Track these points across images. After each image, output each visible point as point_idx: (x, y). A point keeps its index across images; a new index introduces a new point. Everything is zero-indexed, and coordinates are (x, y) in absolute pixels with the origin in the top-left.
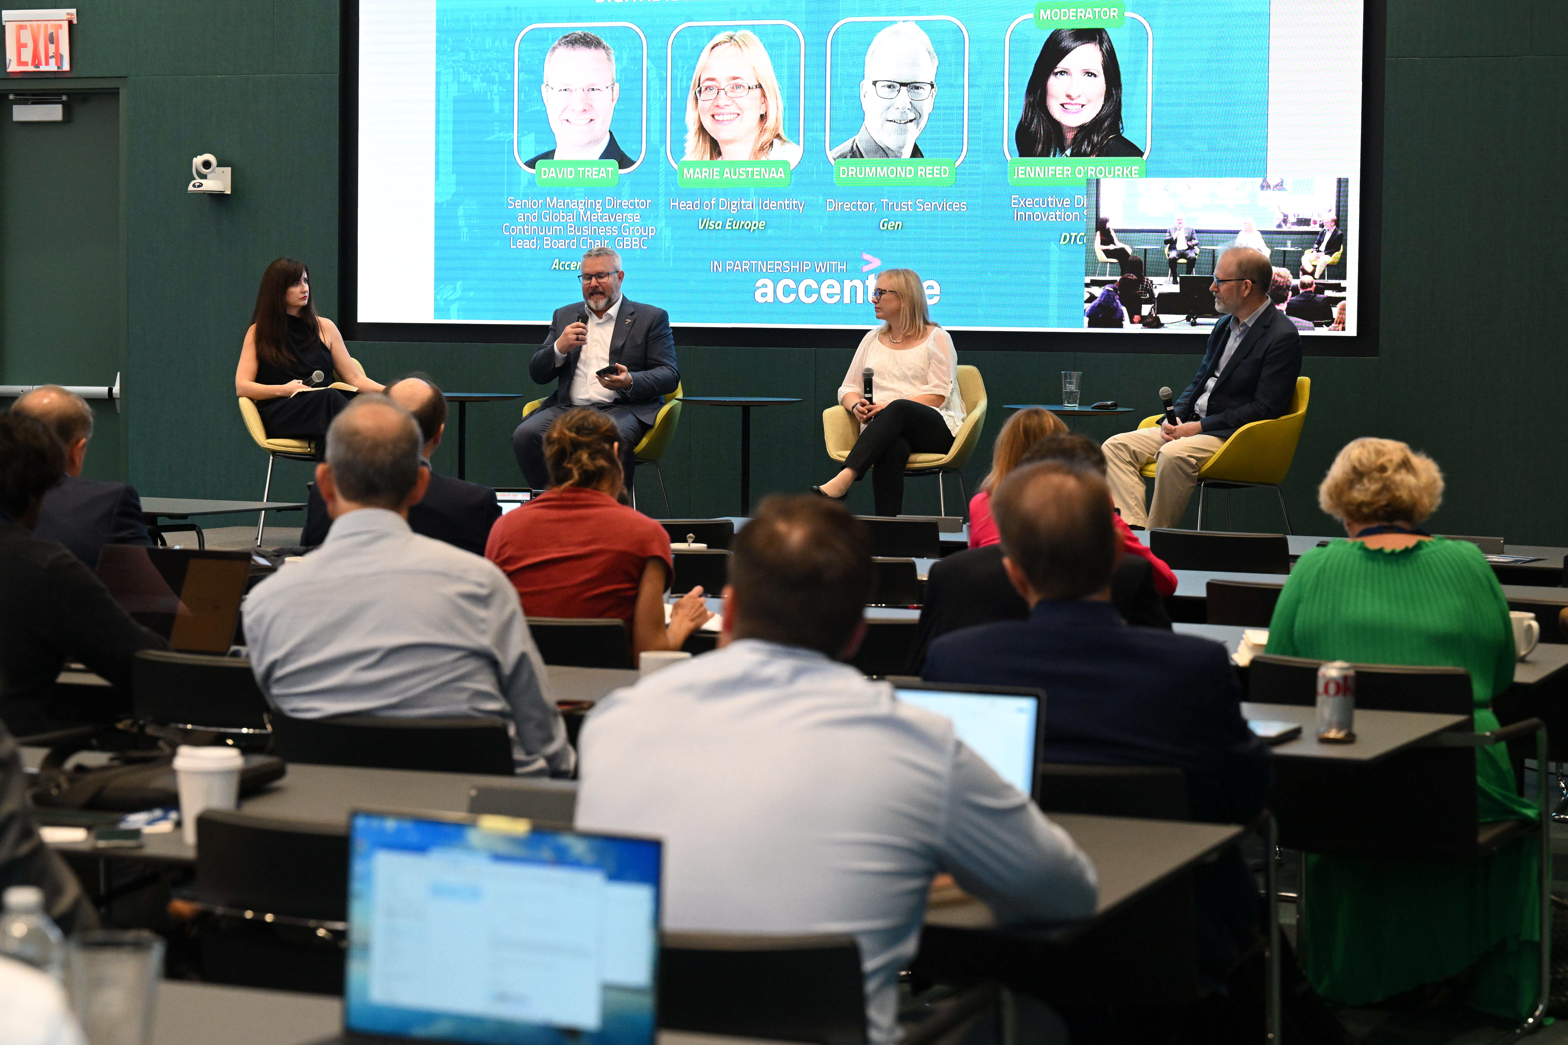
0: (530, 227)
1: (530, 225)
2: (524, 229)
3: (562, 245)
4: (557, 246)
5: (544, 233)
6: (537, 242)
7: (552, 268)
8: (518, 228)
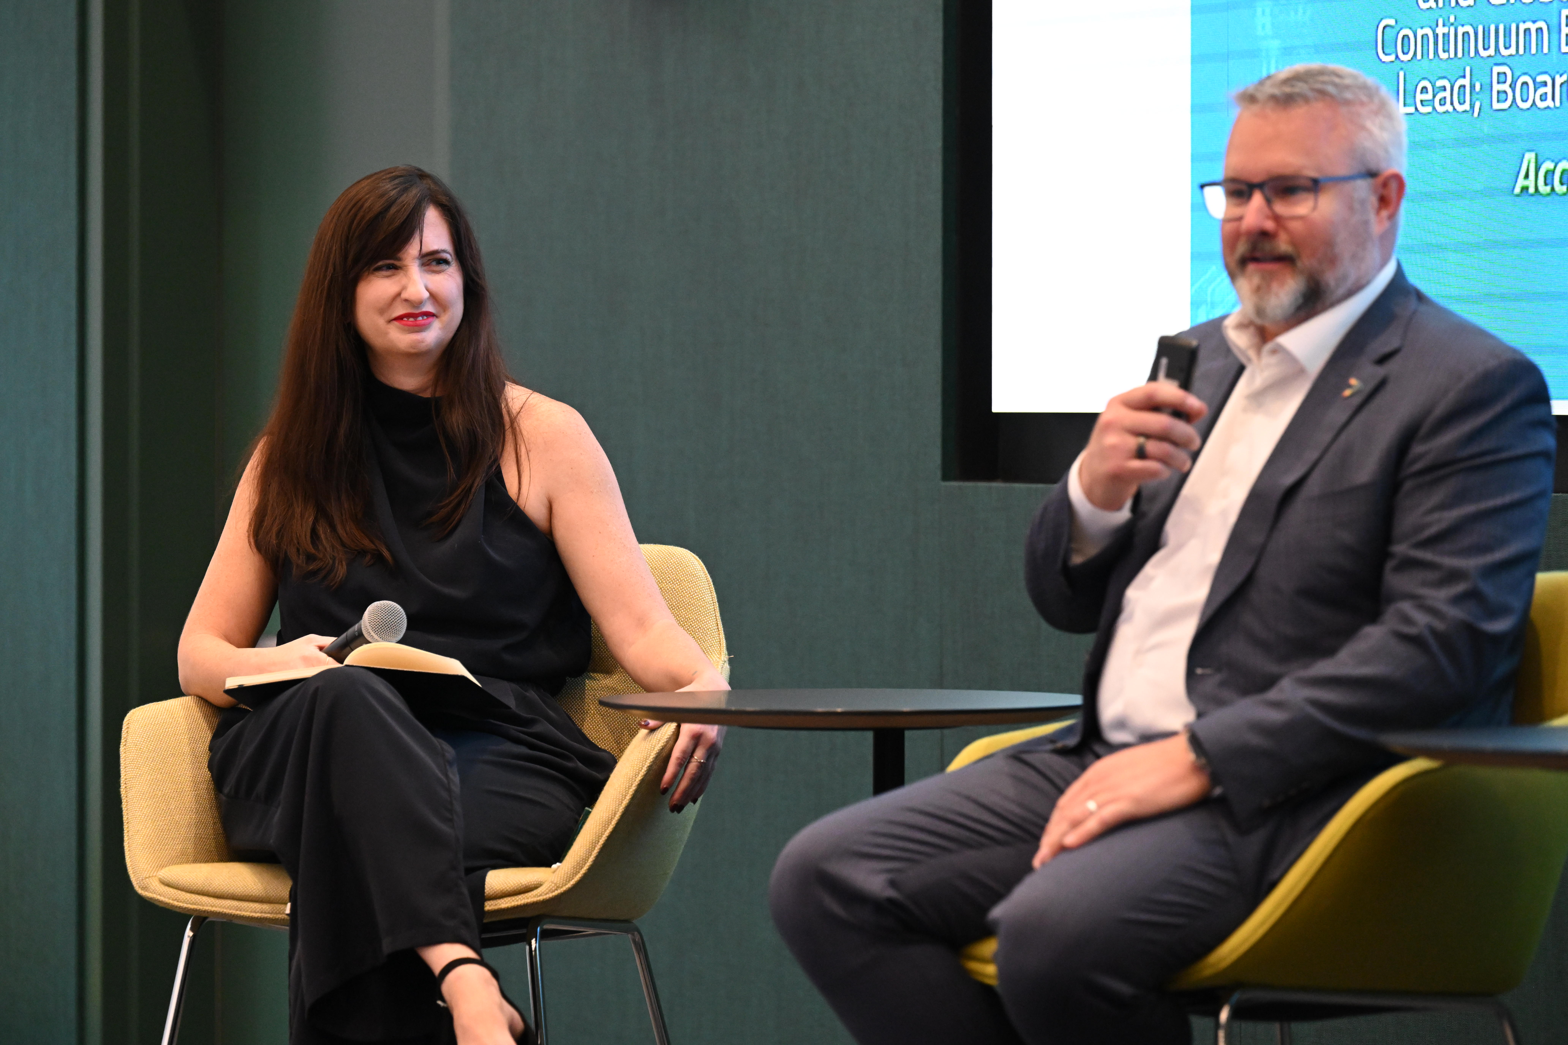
0: (1452, 29)
1: (1452, 19)
2: (1436, 37)
3: (1543, 98)
4: (1530, 102)
5: (1491, 51)
6: (1473, 87)
7: (1517, 190)
8: (1420, 33)
